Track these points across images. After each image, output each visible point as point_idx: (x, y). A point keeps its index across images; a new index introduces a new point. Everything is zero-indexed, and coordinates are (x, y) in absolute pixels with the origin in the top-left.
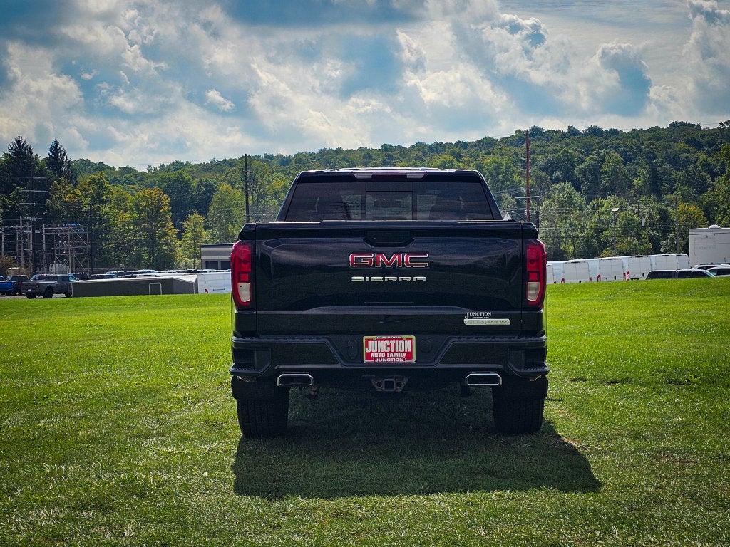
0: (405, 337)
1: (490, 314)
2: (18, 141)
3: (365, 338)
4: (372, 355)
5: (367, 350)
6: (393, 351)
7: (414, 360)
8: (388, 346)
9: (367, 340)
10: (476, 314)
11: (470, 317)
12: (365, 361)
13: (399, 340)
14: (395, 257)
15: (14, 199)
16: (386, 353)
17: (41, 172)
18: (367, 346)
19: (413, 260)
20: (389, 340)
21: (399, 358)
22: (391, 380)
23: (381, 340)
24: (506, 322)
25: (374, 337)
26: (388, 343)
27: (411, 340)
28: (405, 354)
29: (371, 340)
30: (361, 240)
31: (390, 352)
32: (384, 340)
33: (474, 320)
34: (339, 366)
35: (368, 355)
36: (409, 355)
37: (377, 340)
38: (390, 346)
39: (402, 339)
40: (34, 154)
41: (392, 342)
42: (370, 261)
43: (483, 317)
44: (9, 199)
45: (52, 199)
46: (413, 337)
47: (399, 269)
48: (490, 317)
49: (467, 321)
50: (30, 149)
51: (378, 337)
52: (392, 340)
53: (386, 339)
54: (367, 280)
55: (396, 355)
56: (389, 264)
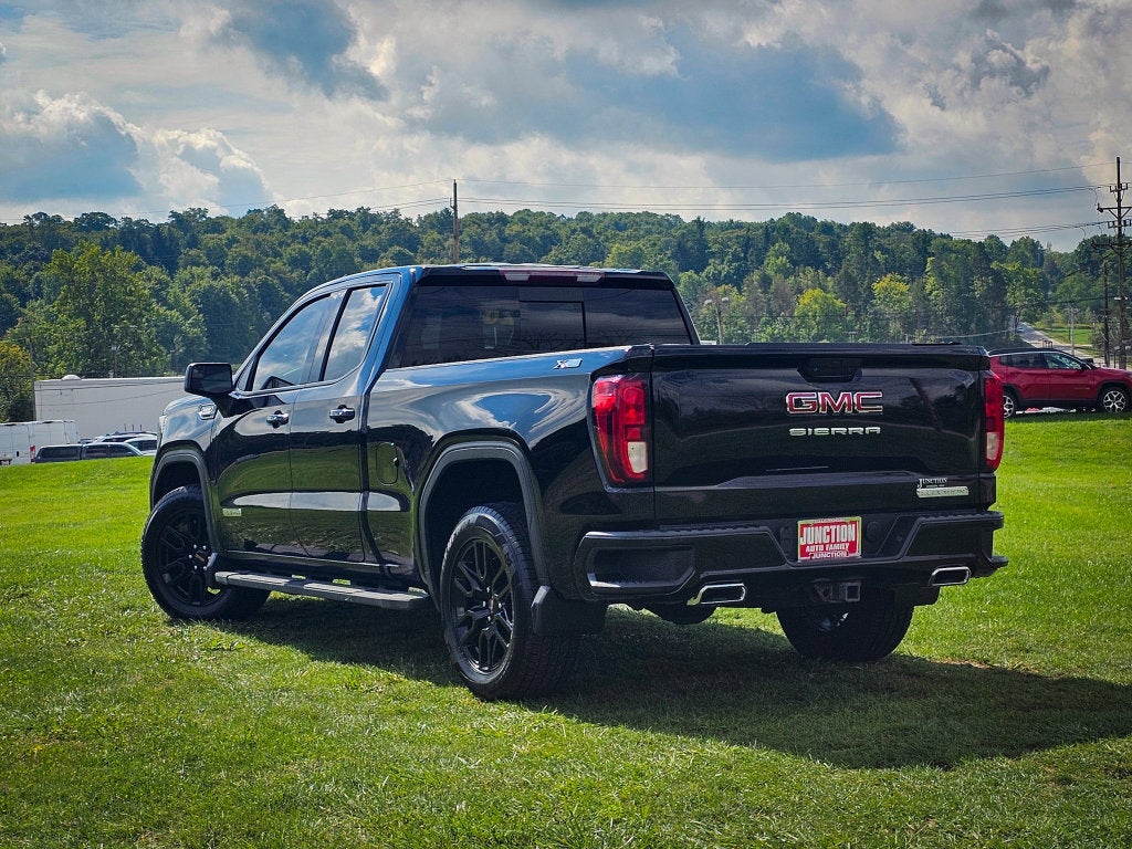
0: (848, 519)
1: (944, 480)
3: (800, 523)
4: (808, 549)
5: (801, 542)
6: (833, 541)
7: (858, 554)
8: (827, 534)
9: (803, 526)
10: (930, 480)
11: (924, 486)
12: (799, 559)
13: (841, 524)
14: (843, 398)
16: (825, 545)
18: (802, 535)
19: (866, 402)
20: (829, 524)
21: (839, 551)
23: (819, 525)
24: (963, 491)
25: (811, 522)
26: (827, 528)
27: (855, 522)
28: (847, 545)
29: (808, 525)
30: (794, 372)
31: (830, 543)
32: (823, 525)
33: (932, 489)
35: (803, 549)
36: (853, 546)
37: (815, 525)
38: (829, 534)
39: (845, 523)
41: (833, 527)
42: (814, 404)
43: (938, 485)
46: (859, 519)
47: (849, 416)
48: (946, 485)
49: (922, 492)
51: (816, 521)
52: (833, 524)
53: (826, 524)
54: (810, 433)
55: (837, 547)
56: (837, 408)
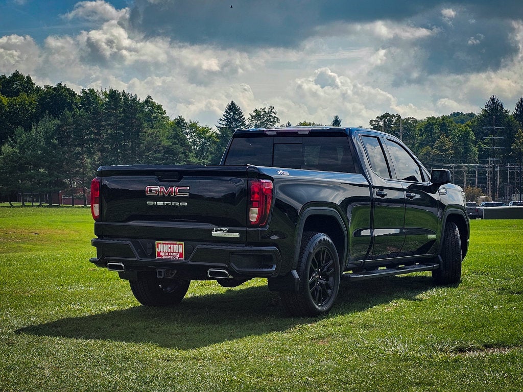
0: (178, 243)
1: (227, 229)
2: (493, 100)
3: (157, 242)
4: (161, 254)
5: (158, 250)
7: (184, 258)
8: (169, 248)
9: (158, 244)
10: (219, 229)
11: (216, 231)
12: (157, 257)
13: (176, 244)
14: (169, 189)
15: (487, 144)
16: (168, 253)
17: (509, 124)
18: (158, 247)
19: (181, 191)
21: (175, 257)
22: (161, 270)
23: (165, 244)
24: (237, 235)
25: (162, 242)
26: (169, 246)
27: (182, 244)
28: (179, 254)
29: (160, 243)
31: (171, 252)
32: (168, 244)
33: (219, 233)
34: (136, 259)
35: (159, 253)
36: (181, 255)
37: (163, 244)
38: (170, 248)
40: (505, 109)
41: (172, 246)
42: (157, 191)
43: (223, 231)
44: (484, 144)
45: (516, 144)
46: (183, 243)
47: (173, 197)
48: (228, 231)
49: (214, 234)
50: (501, 105)
51: (164, 242)
52: (172, 244)
53: (169, 244)
54: (155, 204)
55: (174, 254)
56: (166, 194)
